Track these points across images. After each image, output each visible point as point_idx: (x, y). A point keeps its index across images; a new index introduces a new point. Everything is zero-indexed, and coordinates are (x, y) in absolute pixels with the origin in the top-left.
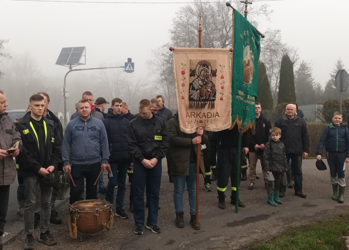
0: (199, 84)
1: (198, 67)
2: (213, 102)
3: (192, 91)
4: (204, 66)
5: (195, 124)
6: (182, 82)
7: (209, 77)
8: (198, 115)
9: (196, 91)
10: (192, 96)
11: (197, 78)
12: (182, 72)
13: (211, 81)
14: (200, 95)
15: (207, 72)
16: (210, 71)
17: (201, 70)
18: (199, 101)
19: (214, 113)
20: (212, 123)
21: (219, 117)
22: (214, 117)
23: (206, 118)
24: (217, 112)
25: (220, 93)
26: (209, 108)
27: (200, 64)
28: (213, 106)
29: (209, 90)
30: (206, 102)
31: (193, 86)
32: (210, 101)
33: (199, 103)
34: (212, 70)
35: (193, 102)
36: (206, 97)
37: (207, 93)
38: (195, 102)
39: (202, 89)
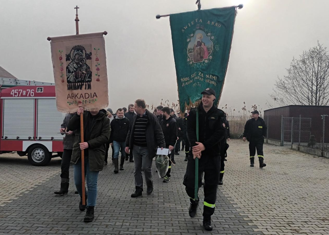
0: (74, 67)
1: (72, 52)
2: (89, 83)
3: (69, 74)
4: (78, 51)
6: (61, 67)
7: (83, 60)
8: (76, 96)
9: (72, 73)
10: (69, 79)
11: (72, 62)
12: (60, 58)
13: (85, 64)
14: (76, 77)
16: (84, 55)
17: (76, 54)
19: (91, 93)
20: (90, 103)
21: (97, 97)
22: (92, 97)
23: (83, 98)
24: (95, 93)
25: (96, 75)
26: (86, 88)
27: (74, 49)
28: (89, 87)
29: (84, 72)
30: (83, 83)
31: (69, 69)
32: (86, 82)
33: (75, 84)
34: (86, 53)
35: (71, 84)
36: (82, 78)
37: (82, 75)
38: (73, 84)
39: (77, 72)
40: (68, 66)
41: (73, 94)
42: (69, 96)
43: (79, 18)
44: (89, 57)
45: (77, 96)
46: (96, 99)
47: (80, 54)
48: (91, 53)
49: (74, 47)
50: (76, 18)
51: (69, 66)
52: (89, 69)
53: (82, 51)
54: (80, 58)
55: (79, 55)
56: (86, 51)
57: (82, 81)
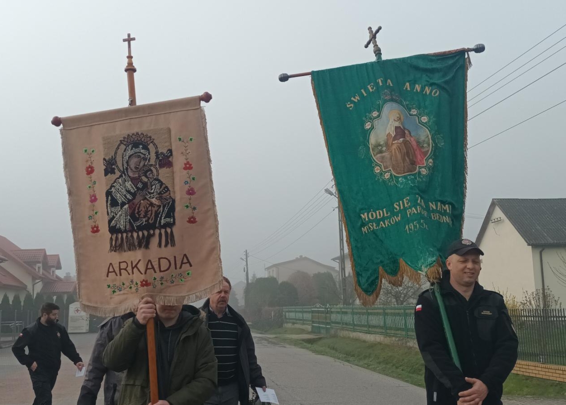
0: (126, 190)
1: (120, 152)
2: (169, 230)
3: (113, 209)
4: (138, 147)
7: (151, 170)
8: (136, 266)
9: (122, 207)
10: (113, 222)
11: (121, 176)
12: (87, 168)
13: (157, 179)
14: (132, 215)
15: (145, 159)
17: (129, 157)
18: (131, 231)
19: (175, 257)
20: (174, 284)
21: (191, 266)
22: (178, 266)
23: (155, 272)
24: (185, 255)
25: (187, 207)
26: (160, 245)
27: (125, 143)
28: (170, 240)
29: (154, 201)
30: (152, 232)
31: (112, 197)
32: (161, 227)
33: (132, 236)
34: (157, 153)
35: (120, 235)
36: (149, 218)
37: (150, 208)
38: (125, 235)
39: (136, 201)
40: (111, 189)
41: (125, 263)
42: (111, 270)
43: (135, 65)
44: (165, 160)
45: (138, 266)
46: (190, 272)
47: (142, 156)
48: (170, 151)
49: (124, 138)
50: (128, 64)
51: (113, 189)
52: (166, 191)
53: (146, 148)
54: (142, 164)
55: (139, 156)
56: (156, 148)
57: (150, 227)
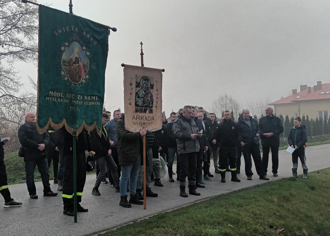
0: (143, 94)
1: (142, 81)
2: (151, 109)
3: (138, 99)
4: (146, 81)
5: (139, 125)
6: (130, 91)
7: (149, 89)
8: (142, 118)
9: (141, 99)
10: (137, 103)
11: (141, 89)
12: (130, 83)
13: (150, 92)
14: (143, 102)
15: (148, 85)
16: (149, 85)
17: (144, 83)
18: (142, 107)
20: (150, 125)
21: (154, 120)
23: (147, 120)
24: (153, 117)
25: (156, 102)
26: (149, 112)
27: (143, 78)
28: (152, 112)
29: (149, 99)
30: (147, 108)
31: (138, 95)
32: (150, 107)
36: (147, 104)
37: (148, 101)
39: (145, 98)
40: (138, 92)
41: (139, 117)
42: (134, 117)
45: (143, 118)
48: (154, 84)
52: (152, 97)
53: (148, 81)
54: (147, 87)
55: (146, 84)
56: (150, 82)
57: (147, 106)
